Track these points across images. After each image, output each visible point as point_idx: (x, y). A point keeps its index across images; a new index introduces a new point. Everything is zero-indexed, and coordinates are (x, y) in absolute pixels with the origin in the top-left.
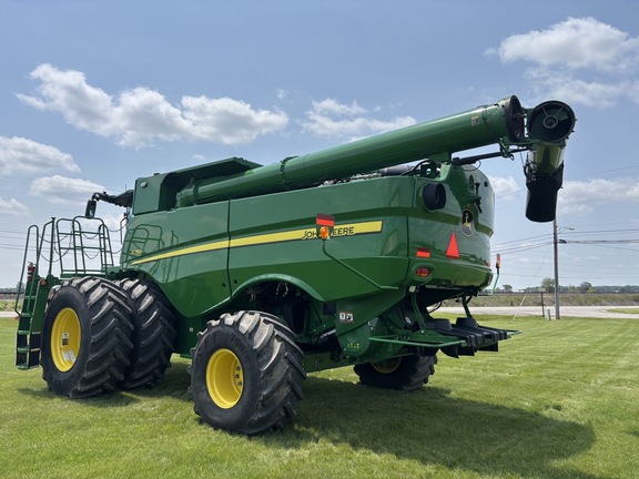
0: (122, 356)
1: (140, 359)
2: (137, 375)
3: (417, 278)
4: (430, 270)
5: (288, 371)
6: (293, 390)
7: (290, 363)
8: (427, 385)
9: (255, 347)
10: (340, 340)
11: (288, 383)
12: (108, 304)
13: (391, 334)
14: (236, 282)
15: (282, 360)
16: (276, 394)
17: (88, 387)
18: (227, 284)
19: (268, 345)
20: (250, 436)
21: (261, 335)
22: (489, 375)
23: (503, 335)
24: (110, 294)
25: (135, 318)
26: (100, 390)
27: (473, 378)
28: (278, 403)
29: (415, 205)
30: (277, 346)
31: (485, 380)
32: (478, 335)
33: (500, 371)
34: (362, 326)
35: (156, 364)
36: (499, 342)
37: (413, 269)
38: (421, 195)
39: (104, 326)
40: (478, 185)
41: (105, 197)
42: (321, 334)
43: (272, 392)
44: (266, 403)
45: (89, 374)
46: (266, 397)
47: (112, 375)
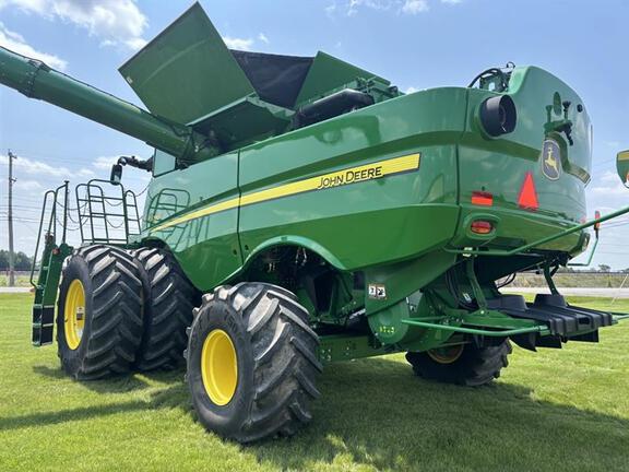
0: (128, 334)
1: (153, 338)
2: (151, 356)
3: (472, 236)
4: (493, 224)
5: (293, 362)
6: (301, 386)
7: (298, 350)
8: (499, 380)
9: (249, 329)
10: (371, 322)
11: (294, 377)
12: (113, 274)
13: (439, 315)
14: (247, 248)
15: (287, 347)
16: (276, 391)
17: (92, 368)
18: (238, 250)
19: (267, 326)
20: (245, 445)
21: (260, 312)
22: (585, 369)
23: (607, 320)
24: (118, 264)
25: (146, 291)
26: (108, 372)
27: (562, 373)
28: (279, 404)
29: (468, 129)
30: (281, 326)
31: (577, 376)
32: (567, 318)
33: (599, 365)
34: (397, 303)
35: (171, 344)
36: (601, 329)
37: (466, 222)
38: (477, 114)
39: (106, 300)
40: (567, 105)
41: (133, 162)
42: (351, 313)
43: (270, 389)
44: (262, 402)
45: (91, 353)
46: (263, 396)
47: (118, 356)
